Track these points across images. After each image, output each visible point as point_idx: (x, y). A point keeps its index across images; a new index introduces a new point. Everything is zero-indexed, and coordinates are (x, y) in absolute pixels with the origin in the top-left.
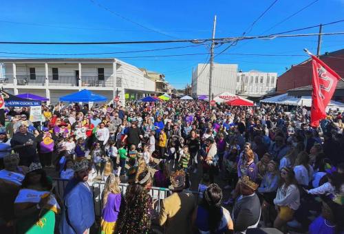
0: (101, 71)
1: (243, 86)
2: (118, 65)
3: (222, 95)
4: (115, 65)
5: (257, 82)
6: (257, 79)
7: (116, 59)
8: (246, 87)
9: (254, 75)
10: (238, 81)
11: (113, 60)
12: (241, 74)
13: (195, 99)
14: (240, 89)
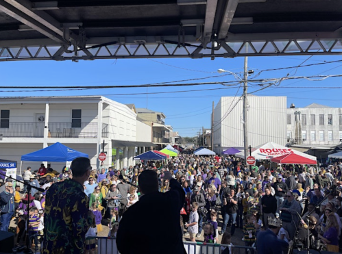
0: (77, 114)
1: (298, 131)
2: (105, 105)
3: (264, 147)
4: (100, 105)
5: (322, 122)
6: (322, 117)
7: (103, 98)
8: (303, 132)
9: (317, 112)
10: (290, 123)
11: (99, 99)
12: (293, 111)
13: (219, 154)
14: (294, 137)
